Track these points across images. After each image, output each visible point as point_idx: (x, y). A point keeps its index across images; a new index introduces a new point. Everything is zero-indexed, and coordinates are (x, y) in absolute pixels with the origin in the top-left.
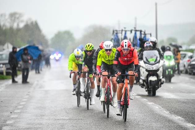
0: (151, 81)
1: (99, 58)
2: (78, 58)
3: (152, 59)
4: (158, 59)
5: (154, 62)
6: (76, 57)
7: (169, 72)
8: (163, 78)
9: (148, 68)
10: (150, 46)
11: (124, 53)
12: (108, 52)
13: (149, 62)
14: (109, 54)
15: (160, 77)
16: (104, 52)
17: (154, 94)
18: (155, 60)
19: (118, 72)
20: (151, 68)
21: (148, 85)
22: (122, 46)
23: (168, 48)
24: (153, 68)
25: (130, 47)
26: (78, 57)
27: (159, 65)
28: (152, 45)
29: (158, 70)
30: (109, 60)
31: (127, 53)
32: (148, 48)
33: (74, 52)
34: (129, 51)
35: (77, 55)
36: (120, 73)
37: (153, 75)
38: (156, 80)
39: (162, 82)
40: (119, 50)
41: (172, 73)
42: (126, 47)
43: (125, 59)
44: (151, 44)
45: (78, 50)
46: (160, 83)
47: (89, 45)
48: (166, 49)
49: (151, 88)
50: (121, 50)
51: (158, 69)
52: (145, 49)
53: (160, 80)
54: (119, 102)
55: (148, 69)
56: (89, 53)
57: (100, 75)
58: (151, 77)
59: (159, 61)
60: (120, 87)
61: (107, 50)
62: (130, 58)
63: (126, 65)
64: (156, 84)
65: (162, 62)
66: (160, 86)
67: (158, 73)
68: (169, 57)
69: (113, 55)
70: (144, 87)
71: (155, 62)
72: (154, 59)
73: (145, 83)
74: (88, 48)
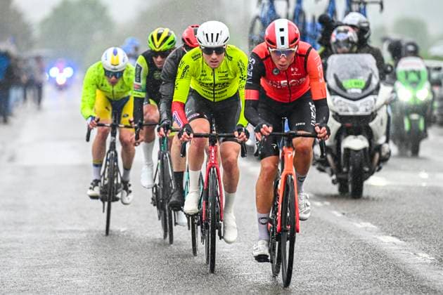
0: (348, 150)
1: (182, 77)
2: (113, 78)
3: (353, 81)
4: (375, 81)
5: (359, 91)
6: (107, 73)
7: (413, 123)
8: (387, 141)
9: (341, 110)
10: (348, 41)
11: (278, 63)
12: (214, 56)
13: (345, 90)
14: (214, 65)
15: (378, 138)
16: (200, 59)
17: (357, 194)
18: (363, 85)
19: (264, 126)
20: (350, 109)
21: (339, 162)
22: (269, 41)
23: (411, 48)
24: (356, 109)
25: (297, 44)
26: (115, 74)
27: (375, 100)
28: (355, 39)
29: (373, 116)
30: (215, 85)
31: (288, 63)
32: (340, 47)
33: (103, 58)
34: (294, 55)
35: (113, 67)
36: (270, 129)
37: (356, 132)
38: (364, 149)
39: (383, 154)
40: (262, 54)
41: (421, 125)
42: (283, 43)
43: (282, 82)
44: (352, 35)
45: (115, 53)
46: (377, 156)
47: (159, 36)
48: (403, 52)
49: (347, 173)
50: (266, 53)
51: (372, 113)
52: (333, 48)
53: (379, 148)
54: (263, 221)
55: (341, 113)
56: (159, 59)
57: (185, 133)
58: (351, 137)
59: (378, 88)
60: (267, 169)
61: (208, 51)
62: (297, 78)
63: (286, 104)
64: (366, 161)
65: (385, 91)
66: (377, 168)
67: (371, 124)
68: (413, 77)
69: (228, 67)
70: (328, 169)
71: (363, 90)
72: (362, 80)
73: (329, 157)
74: (158, 44)
